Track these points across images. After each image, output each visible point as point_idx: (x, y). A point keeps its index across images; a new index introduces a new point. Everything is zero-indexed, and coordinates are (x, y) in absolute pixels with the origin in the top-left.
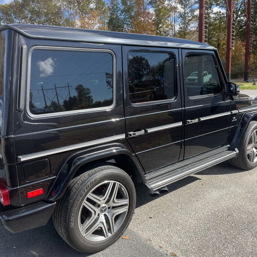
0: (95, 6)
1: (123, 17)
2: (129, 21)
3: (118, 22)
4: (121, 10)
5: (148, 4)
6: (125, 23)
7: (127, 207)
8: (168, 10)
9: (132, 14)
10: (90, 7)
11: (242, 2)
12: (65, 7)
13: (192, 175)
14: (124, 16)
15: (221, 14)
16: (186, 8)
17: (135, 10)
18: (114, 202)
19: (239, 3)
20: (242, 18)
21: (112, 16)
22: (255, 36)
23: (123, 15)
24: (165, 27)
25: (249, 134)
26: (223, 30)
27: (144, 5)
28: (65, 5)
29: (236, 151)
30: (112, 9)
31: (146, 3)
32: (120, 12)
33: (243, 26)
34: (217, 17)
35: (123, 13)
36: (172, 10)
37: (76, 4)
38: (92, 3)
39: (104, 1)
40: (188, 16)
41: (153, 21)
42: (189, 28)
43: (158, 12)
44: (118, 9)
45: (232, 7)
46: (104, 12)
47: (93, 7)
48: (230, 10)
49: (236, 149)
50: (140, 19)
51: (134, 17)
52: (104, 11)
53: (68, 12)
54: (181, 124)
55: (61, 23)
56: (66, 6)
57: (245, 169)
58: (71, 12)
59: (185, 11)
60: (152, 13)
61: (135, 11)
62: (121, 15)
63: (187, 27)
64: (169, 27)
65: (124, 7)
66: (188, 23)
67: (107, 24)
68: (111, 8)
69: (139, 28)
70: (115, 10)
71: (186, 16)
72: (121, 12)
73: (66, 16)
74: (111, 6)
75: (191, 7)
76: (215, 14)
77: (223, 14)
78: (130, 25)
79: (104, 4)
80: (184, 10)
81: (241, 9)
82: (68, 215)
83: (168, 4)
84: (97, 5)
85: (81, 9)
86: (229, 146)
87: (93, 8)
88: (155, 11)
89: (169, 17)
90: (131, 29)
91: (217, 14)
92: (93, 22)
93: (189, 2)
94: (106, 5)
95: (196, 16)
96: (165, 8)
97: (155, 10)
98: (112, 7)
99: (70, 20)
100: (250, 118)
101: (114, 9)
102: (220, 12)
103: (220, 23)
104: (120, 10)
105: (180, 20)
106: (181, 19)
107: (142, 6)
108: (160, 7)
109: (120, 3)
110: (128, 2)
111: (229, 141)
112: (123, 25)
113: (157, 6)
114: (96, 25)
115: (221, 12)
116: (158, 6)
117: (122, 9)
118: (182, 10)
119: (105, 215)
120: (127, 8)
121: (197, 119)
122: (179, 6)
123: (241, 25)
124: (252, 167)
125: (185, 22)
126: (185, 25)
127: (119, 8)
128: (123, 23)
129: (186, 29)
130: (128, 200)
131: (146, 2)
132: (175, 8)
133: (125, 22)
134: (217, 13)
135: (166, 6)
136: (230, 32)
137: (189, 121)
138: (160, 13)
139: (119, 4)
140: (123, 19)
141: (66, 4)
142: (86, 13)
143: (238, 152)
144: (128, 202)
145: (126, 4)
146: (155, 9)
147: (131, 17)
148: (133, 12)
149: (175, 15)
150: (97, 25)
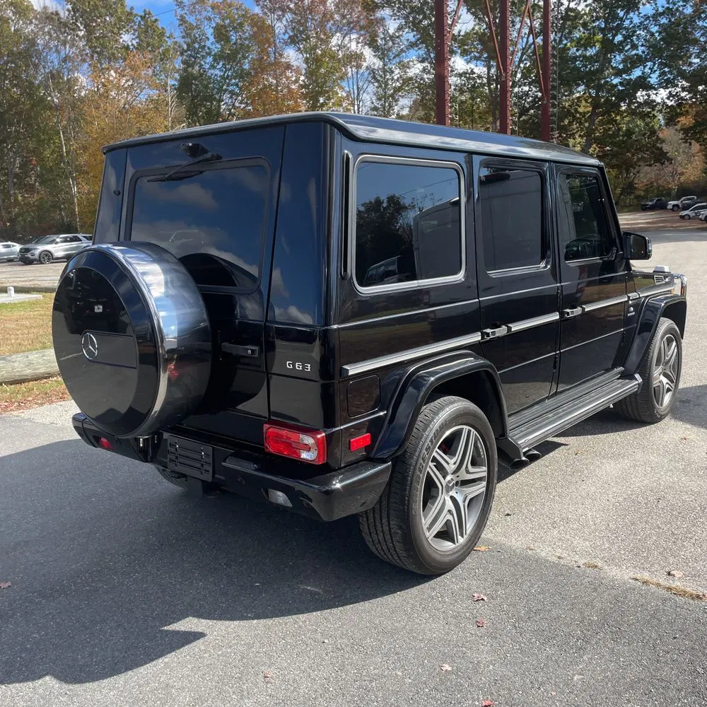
0: (137, 41)
1: (217, 72)
2: (237, 85)
3: (206, 87)
4: (213, 53)
5: (286, 43)
6: (226, 90)
7: (484, 483)
8: (339, 61)
9: (245, 67)
10: (123, 41)
11: (523, 49)
12: (47, 37)
13: (550, 439)
14: (220, 70)
15: (474, 76)
16: (386, 58)
17: (253, 56)
18: (468, 472)
19: (518, 52)
20: (526, 88)
21: (190, 69)
22: (558, 135)
23: (218, 67)
24: (333, 104)
25: (658, 345)
26: (480, 117)
27: (275, 46)
28: (49, 33)
29: (636, 380)
30: (188, 50)
31: (281, 41)
32: (209, 59)
33: (528, 110)
34: (465, 84)
35: (218, 64)
36: (351, 62)
37: (81, 30)
38: (127, 30)
39: (164, 27)
40: (393, 79)
41: (302, 87)
42: (396, 109)
43: (314, 63)
44: (206, 53)
45: (509, 62)
46: (164, 57)
47: (131, 41)
48: (505, 69)
49: (637, 376)
50: (267, 80)
51: (248, 74)
52: (164, 54)
53: (58, 52)
54: (558, 317)
55: (37, 82)
56: (51, 36)
57: (649, 420)
58: (67, 52)
59: (385, 65)
60: (298, 67)
61: (252, 58)
62: (213, 67)
63: (390, 106)
64: (344, 105)
65: (219, 46)
66: (392, 96)
67: (175, 89)
68: (185, 47)
69: (264, 105)
70: (197, 53)
71: (388, 79)
72: (215, 60)
73: (52, 62)
74: (185, 42)
75: (398, 55)
76: (460, 75)
77: (480, 77)
78: (237, 95)
79: (163, 34)
80: (381, 63)
81: (522, 65)
82: (408, 490)
83: (339, 46)
84: (142, 37)
85: (95, 47)
86: (621, 369)
87: (130, 44)
88: (306, 61)
89: (341, 78)
90: (243, 106)
91: (465, 77)
92: (130, 83)
93: (394, 44)
94: (168, 38)
95: (411, 79)
96: (333, 57)
97: (307, 58)
98: (188, 45)
99: (63, 74)
100: (659, 311)
101: (193, 51)
102: (473, 72)
103: (473, 98)
104: (209, 54)
105: (372, 88)
106: (376, 84)
107: (269, 47)
108: (320, 52)
109: (209, 36)
110: (231, 33)
111: (620, 359)
112: (220, 96)
113: (311, 50)
114: (141, 92)
115: (475, 71)
116: (315, 48)
117: (216, 50)
118: (378, 64)
119: (452, 497)
120: (229, 50)
121: (579, 308)
122: (368, 52)
123: (524, 106)
124: (661, 416)
125: (385, 92)
126: (385, 102)
127: (209, 48)
128: (220, 90)
129: (388, 112)
130: (485, 469)
131: (282, 36)
132: (359, 57)
133: (225, 87)
134: (465, 73)
135: (333, 49)
136: (507, 124)
137: (568, 310)
138: (319, 67)
139: (207, 38)
140: (219, 79)
141: (52, 32)
142: (113, 58)
143: (640, 380)
144: (485, 474)
145: (228, 40)
146: (305, 55)
147: (242, 75)
148: (247, 61)
149: (359, 76)
150: (144, 91)
